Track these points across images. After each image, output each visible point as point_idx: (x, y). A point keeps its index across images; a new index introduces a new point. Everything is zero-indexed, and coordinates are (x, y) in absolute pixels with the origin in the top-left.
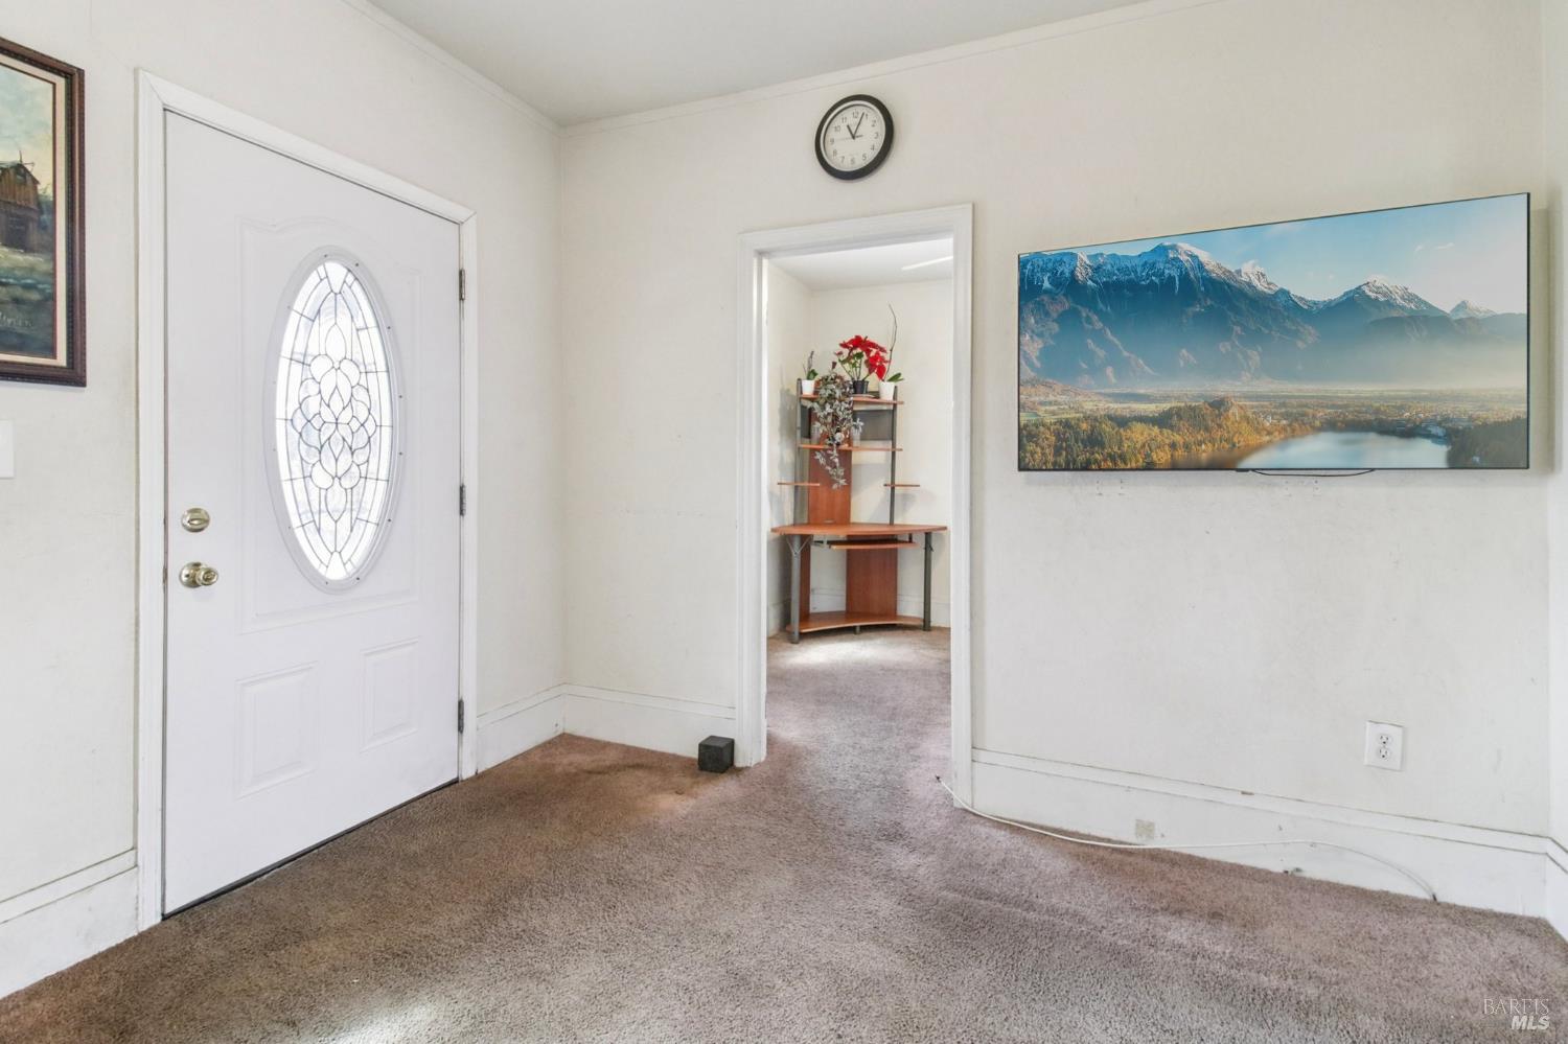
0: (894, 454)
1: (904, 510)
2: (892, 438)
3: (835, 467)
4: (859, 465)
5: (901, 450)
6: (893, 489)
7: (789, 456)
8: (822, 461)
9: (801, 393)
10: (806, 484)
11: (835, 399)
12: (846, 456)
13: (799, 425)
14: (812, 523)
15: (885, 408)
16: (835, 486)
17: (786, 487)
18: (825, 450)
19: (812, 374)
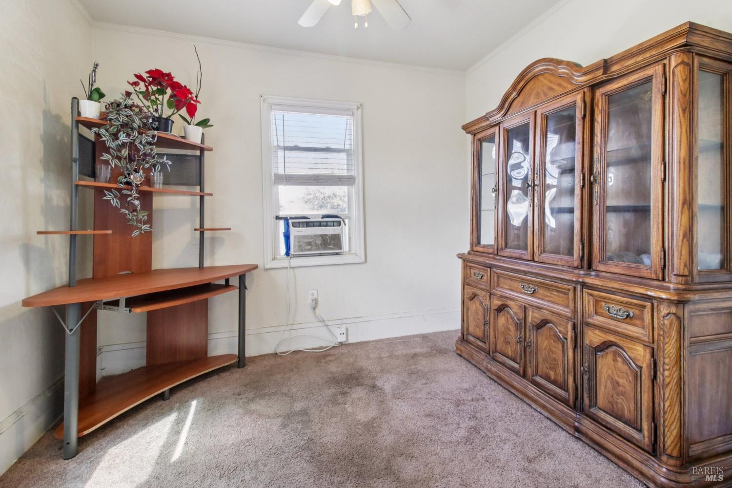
0: (202, 198)
1: (213, 253)
2: (200, 183)
3: (135, 210)
4: (161, 211)
5: (211, 195)
6: (202, 233)
7: (59, 197)
8: (115, 202)
9: (79, 114)
10: (90, 232)
11: (132, 129)
12: (146, 197)
13: (76, 154)
14: (100, 278)
15: (189, 152)
16: (136, 233)
17: (56, 237)
18: (119, 190)
19: (96, 94)
